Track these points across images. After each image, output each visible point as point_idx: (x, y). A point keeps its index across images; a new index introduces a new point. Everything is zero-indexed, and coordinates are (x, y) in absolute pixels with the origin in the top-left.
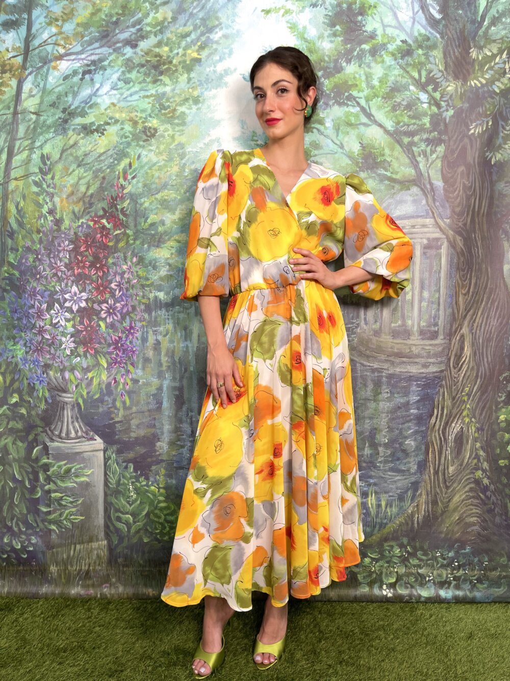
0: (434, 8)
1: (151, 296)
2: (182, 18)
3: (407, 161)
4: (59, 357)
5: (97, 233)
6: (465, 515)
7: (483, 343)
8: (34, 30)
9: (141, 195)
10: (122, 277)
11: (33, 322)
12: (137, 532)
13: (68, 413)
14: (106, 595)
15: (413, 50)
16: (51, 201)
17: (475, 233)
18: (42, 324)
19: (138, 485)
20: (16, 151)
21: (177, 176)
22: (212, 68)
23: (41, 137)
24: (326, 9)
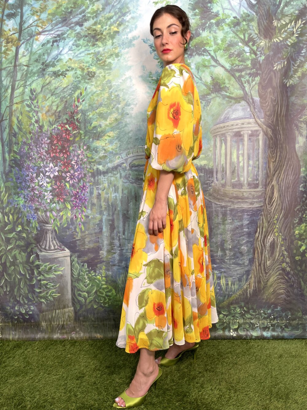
1: (95, 168)
2: (108, 8)
3: (238, 86)
4: (43, 204)
5: (63, 133)
6: (277, 289)
7: (285, 189)
8: (24, 18)
9: (87, 111)
10: (78, 158)
11: (28, 184)
12: (90, 302)
13: (49, 236)
14: (74, 338)
15: (240, 22)
16: (37, 115)
17: (278, 126)
18: (33, 186)
19: (90, 275)
20: (16, 88)
21: (107, 99)
22: (126, 36)
23: (30, 79)
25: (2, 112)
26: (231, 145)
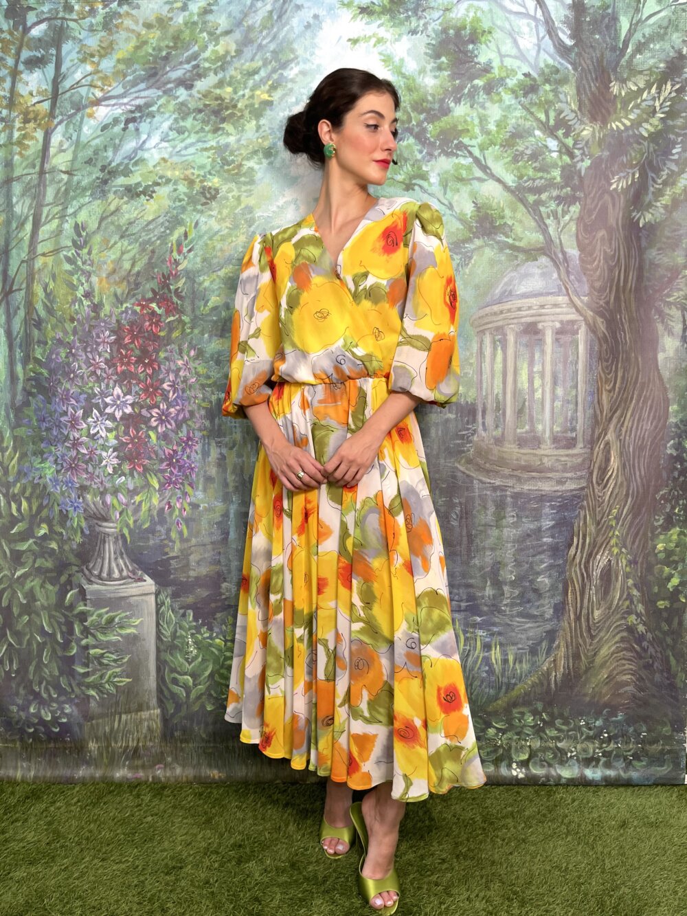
0: (564, 32)
1: (214, 398)
2: (248, 52)
3: (533, 224)
4: (98, 476)
5: (145, 321)
6: (615, 672)
7: (634, 452)
8: (63, 69)
9: (199, 272)
10: (177, 376)
11: (66, 433)
12: (199, 697)
13: (110, 548)
14: (160, 778)
15: (538, 86)
16: (87, 281)
17: (620, 313)
18: (77, 435)
19: (199, 637)
20: (43, 220)
22: (287, 113)
23: (75, 203)
24: (428, 36)
25: (12, 271)
26: (515, 352)
